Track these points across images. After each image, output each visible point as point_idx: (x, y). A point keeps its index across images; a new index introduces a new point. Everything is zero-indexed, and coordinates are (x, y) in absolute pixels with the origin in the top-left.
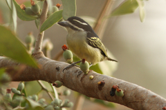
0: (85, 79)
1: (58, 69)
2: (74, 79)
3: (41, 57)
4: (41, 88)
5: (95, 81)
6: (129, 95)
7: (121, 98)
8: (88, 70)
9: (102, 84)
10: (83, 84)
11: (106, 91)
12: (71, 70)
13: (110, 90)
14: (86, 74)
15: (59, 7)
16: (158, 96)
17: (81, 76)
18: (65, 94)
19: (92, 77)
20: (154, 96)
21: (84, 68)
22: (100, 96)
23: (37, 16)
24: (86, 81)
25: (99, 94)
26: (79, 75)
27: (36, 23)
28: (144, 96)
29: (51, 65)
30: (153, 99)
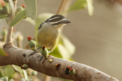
0: (45, 62)
1: (24, 55)
2: (37, 62)
3: (11, 47)
4: (14, 71)
5: (53, 63)
6: (80, 73)
7: (73, 76)
8: (48, 55)
9: (59, 66)
10: (44, 66)
11: (62, 71)
12: (34, 56)
13: (65, 70)
14: (46, 59)
15: (23, 7)
16: (102, 73)
17: (43, 60)
18: (33, 74)
19: (51, 60)
20: (99, 73)
21: (44, 54)
22: (57, 75)
23: (7, 15)
24: (47, 64)
25: (57, 73)
26: (41, 59)
27: (7, 21)
28: (91, 73)
29: (19, 52)
30: (98, 76)
